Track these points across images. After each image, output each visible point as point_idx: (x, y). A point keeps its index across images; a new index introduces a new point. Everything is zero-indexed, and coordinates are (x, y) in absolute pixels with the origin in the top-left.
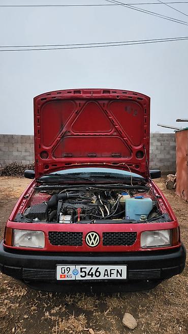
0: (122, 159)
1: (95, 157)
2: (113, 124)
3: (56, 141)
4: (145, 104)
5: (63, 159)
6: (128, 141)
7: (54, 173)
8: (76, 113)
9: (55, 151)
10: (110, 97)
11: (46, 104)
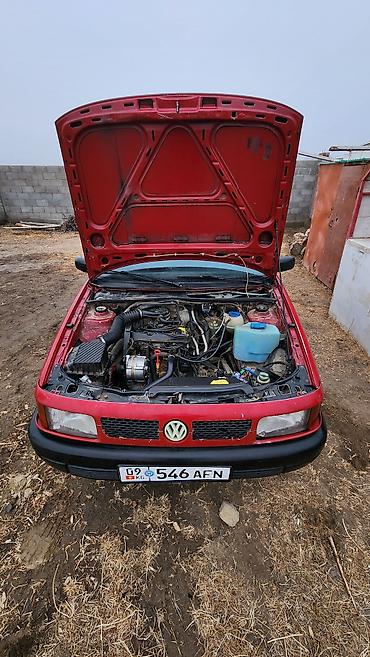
0: (234, 246)
1: (187, 242)
2: (221, 179)
3: (114, 214)
4: (289, 133)
5: (132, 247)
6: (247, 212)
7: (119, 270)
8: (148, 155)
9: (116, 233)
10: (218, 115)
11: (86, 133)
